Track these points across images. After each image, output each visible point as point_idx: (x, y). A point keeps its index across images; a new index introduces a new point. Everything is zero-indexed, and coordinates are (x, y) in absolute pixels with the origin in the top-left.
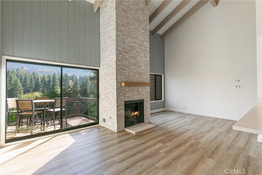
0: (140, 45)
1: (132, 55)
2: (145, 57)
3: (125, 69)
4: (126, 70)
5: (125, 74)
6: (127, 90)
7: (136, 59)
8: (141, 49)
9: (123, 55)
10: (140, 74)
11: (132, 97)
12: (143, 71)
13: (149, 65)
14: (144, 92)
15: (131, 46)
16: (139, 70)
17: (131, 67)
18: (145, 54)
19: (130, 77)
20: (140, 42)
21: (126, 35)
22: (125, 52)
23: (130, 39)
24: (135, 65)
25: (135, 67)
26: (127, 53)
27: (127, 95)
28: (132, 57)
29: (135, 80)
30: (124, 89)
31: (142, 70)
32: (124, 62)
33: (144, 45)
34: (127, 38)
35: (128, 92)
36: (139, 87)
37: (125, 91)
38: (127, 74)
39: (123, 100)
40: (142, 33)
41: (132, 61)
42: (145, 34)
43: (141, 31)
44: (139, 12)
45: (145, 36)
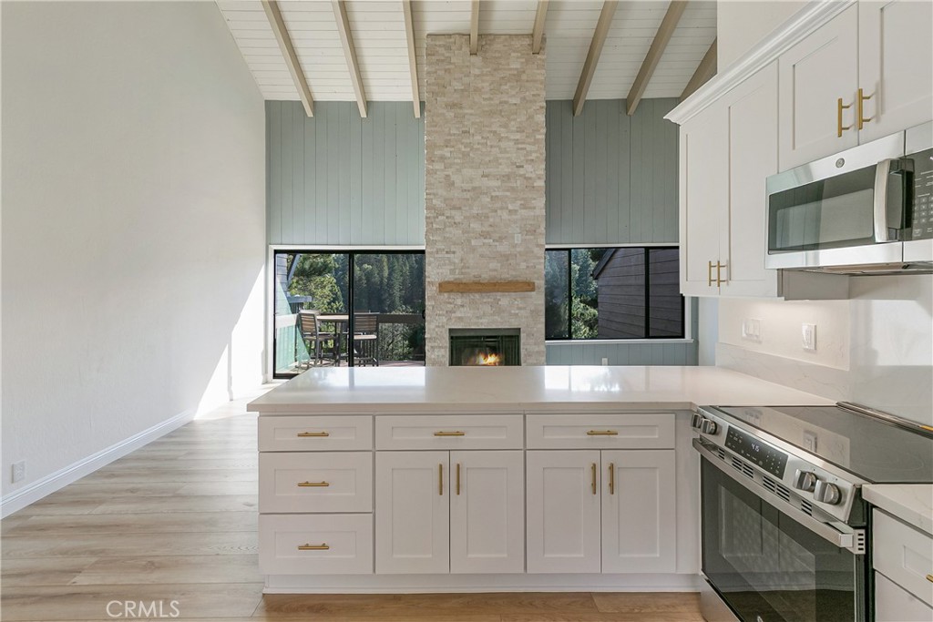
0: (508, 177)
2: (525, 208)
4: (454, 253)
6: (459, 301)
10: (505, 258)
12: (518, 249)
13: (542, 229)
14: (520, 309)
15: (474, 189)
16: (503, 248)
17: (473, 242)
19: (468, 268)
20: (507, 170)
21: (457, 164)
23: (468, 172)
24: (485, 235)
25: (486, 241)
26: (460, 208)
27: (458, 314)
28: (477, 217)
29: (483, 276)
30: (449, 298)
31: (515, 246)
32: (451, 233)
33: (521, 176)
34: (459, 171)
35: (463, 306)
36: (500, 293)
37: (450, 303)
38: (457, 261)
39: (444, 327)
40: (517, 142)
41: (475, 226)
42: (529, 140)
43: (512, 137)
44: (504, 87)
45: (529, 148)
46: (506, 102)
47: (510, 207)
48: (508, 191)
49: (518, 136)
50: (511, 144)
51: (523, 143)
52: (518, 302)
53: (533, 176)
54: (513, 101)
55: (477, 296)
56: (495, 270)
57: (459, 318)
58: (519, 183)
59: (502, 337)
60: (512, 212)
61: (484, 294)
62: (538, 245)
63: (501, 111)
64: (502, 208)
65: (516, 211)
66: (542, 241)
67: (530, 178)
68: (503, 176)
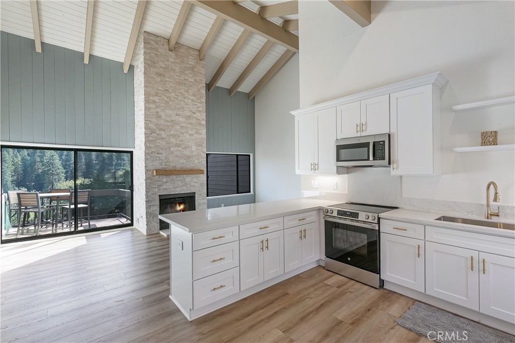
0: (189, 117)
1: (172, 133)
2: (197, 133)
3: (161, 152)
4: (161, 154)
5: (160, 159)
6: (165, 180)
7: (181, 138)
8: (191, 124)
9: (157, 134)
10: (188, 158)
11: (173, 189)
12: (194, 154)
13: (205, 145)
14: (196, 183)
15: (172, 121)
16: (187, 152)
17: (172, 149)
18: (196, 129)
19: (169, 162)
20: (189, 114)
21: (163, 106)
22: (161, 130)
23: (170, 112)
24: (178, 145)
25: (179, 148)
26: (164, 130)
27: (164, 187)
28: (174, 136)
29: (177, 166)
30: (159, 178)
31: (193, 152)
32: (159, 143)
33: (195, 118)
34: (163, 110)
35: (166, 182)
36: (185, 175)
37: (160, 181)
38: (163, 158)
39: (156, 194)
40: (193, 100)
41: (172, 140)
42: (198, 101)
43: (191, 98)
44: (186, 72)
45: (198, 104)
46: (187, 80)
47: (190, 132)
48: (189, 124)
49: (193, 98)
50: (190, 101)
51: (196, 102)
52: (195, 180)
53: (200, 118)
54: (190, 80)
55: (174, 177)
56: (183, 164)
57: (165, 189)
58: (194, 121)
59: (187, 197)
60: (190, 135)
61: (178, 176)
62: (203, 152)
63: (185, 84)
64: (186, 133)
65: (193, 135)
66: (205, 150)
67: (199, 119)
68: (187, 116)
